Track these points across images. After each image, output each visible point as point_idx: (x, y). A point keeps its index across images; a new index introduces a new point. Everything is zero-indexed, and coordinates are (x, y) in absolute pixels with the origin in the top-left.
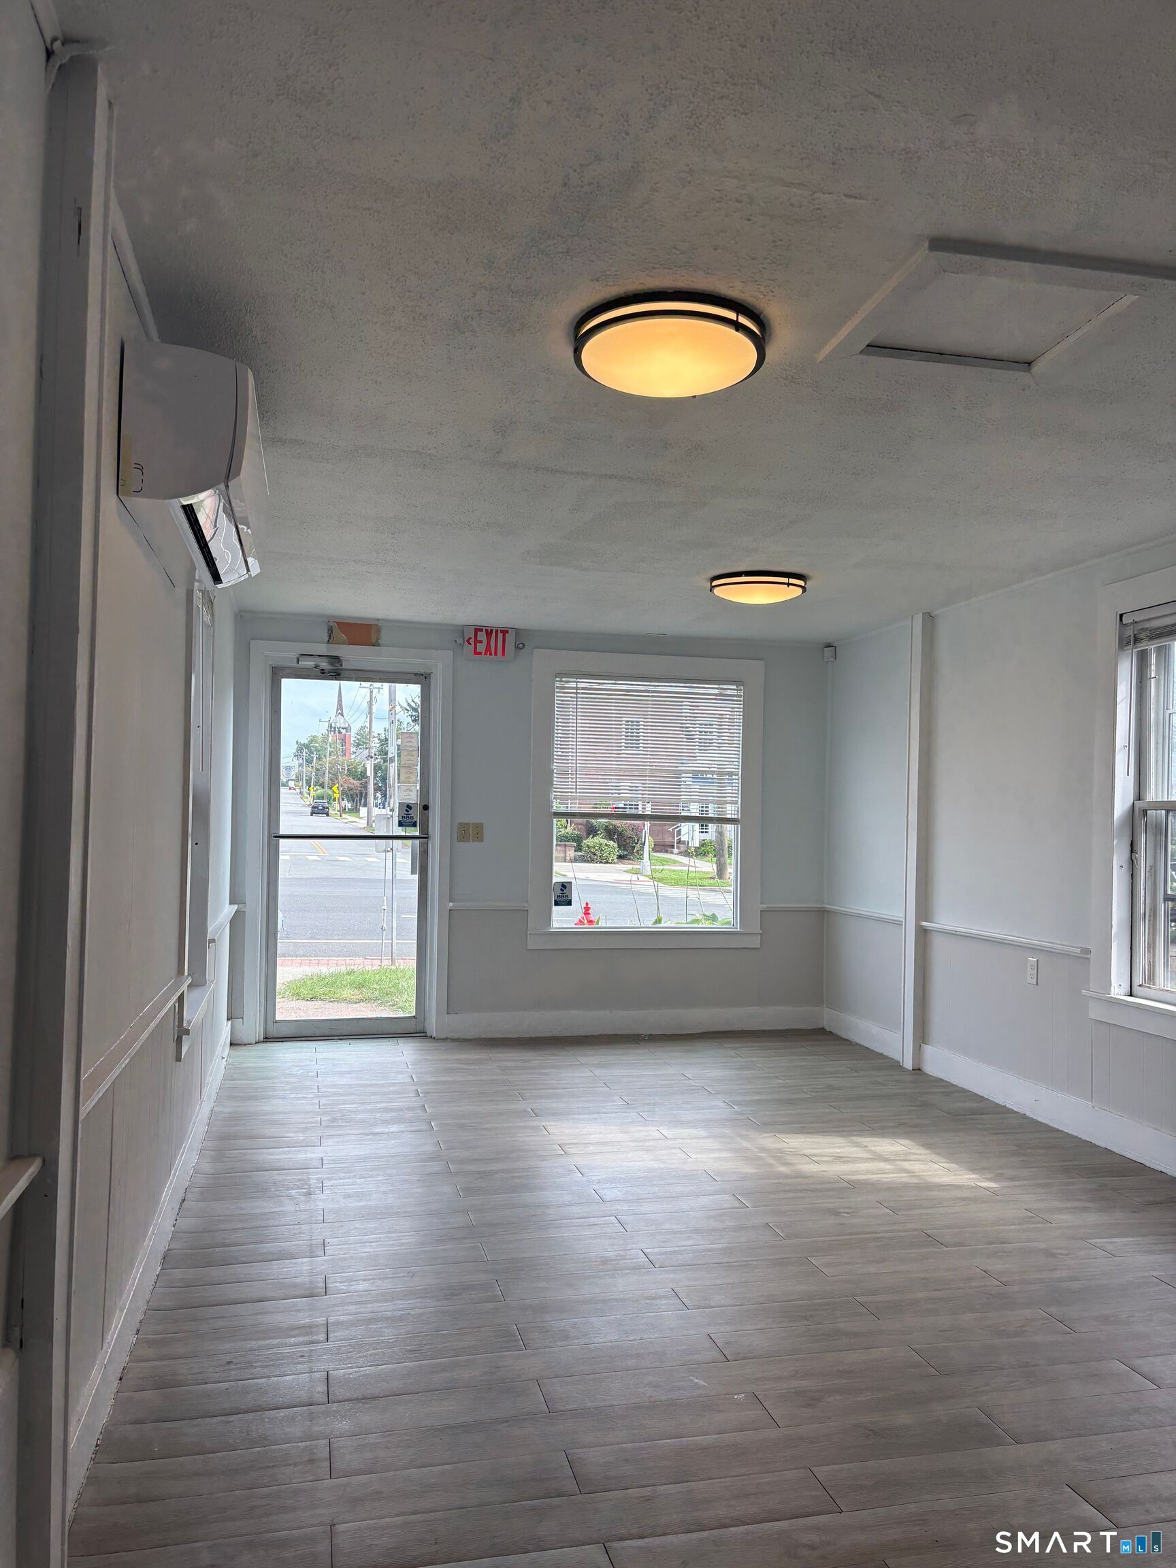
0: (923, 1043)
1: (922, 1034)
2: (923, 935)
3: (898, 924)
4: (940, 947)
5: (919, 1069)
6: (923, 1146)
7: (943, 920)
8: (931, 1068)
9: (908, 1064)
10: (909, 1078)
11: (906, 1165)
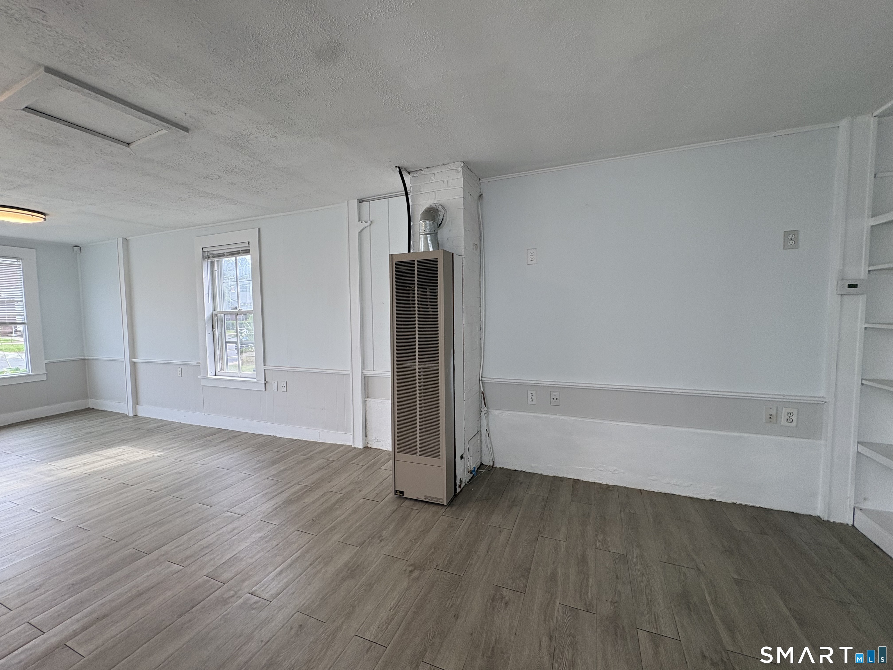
0: (137, 405)
1: (136, 402)
2: (134, 365)
3: (122, 361)
4: (141, 368)
5: (136, 415)
6: (131, 446)
7: (142, 357)
8: (141, 414)
9: (131, 415)
10: (132, 420)
11: (121, 457)
